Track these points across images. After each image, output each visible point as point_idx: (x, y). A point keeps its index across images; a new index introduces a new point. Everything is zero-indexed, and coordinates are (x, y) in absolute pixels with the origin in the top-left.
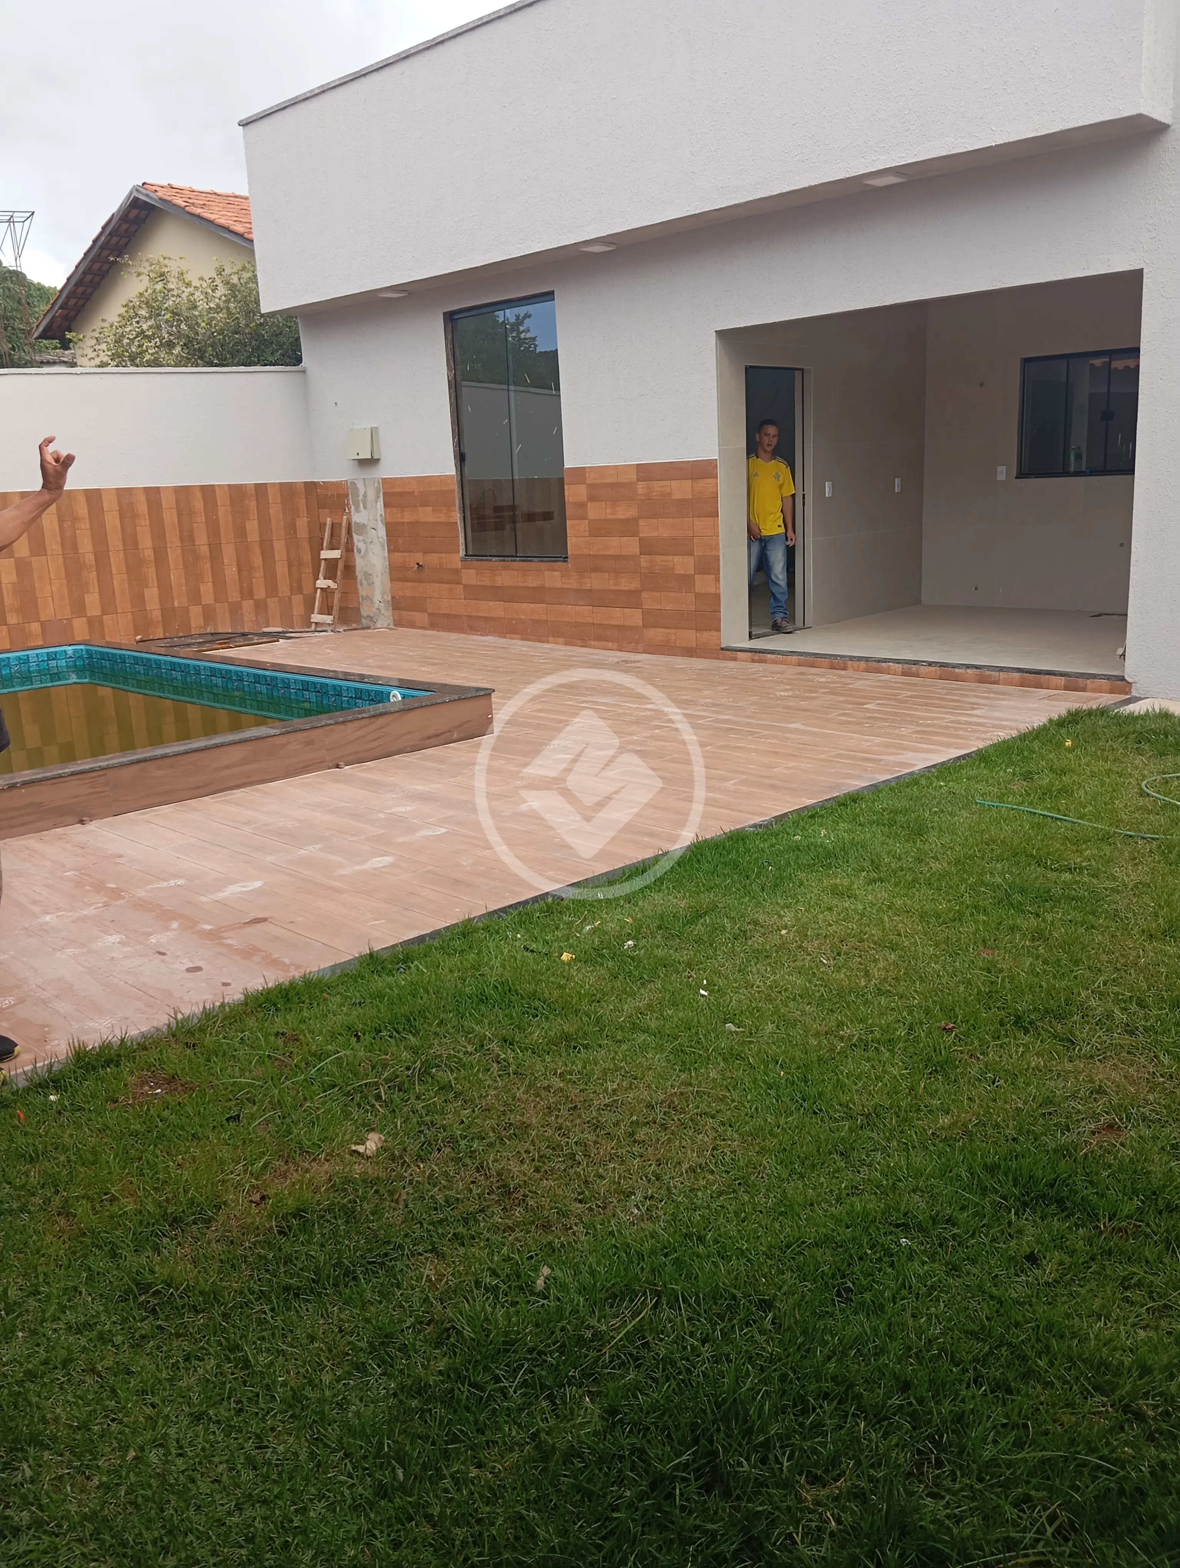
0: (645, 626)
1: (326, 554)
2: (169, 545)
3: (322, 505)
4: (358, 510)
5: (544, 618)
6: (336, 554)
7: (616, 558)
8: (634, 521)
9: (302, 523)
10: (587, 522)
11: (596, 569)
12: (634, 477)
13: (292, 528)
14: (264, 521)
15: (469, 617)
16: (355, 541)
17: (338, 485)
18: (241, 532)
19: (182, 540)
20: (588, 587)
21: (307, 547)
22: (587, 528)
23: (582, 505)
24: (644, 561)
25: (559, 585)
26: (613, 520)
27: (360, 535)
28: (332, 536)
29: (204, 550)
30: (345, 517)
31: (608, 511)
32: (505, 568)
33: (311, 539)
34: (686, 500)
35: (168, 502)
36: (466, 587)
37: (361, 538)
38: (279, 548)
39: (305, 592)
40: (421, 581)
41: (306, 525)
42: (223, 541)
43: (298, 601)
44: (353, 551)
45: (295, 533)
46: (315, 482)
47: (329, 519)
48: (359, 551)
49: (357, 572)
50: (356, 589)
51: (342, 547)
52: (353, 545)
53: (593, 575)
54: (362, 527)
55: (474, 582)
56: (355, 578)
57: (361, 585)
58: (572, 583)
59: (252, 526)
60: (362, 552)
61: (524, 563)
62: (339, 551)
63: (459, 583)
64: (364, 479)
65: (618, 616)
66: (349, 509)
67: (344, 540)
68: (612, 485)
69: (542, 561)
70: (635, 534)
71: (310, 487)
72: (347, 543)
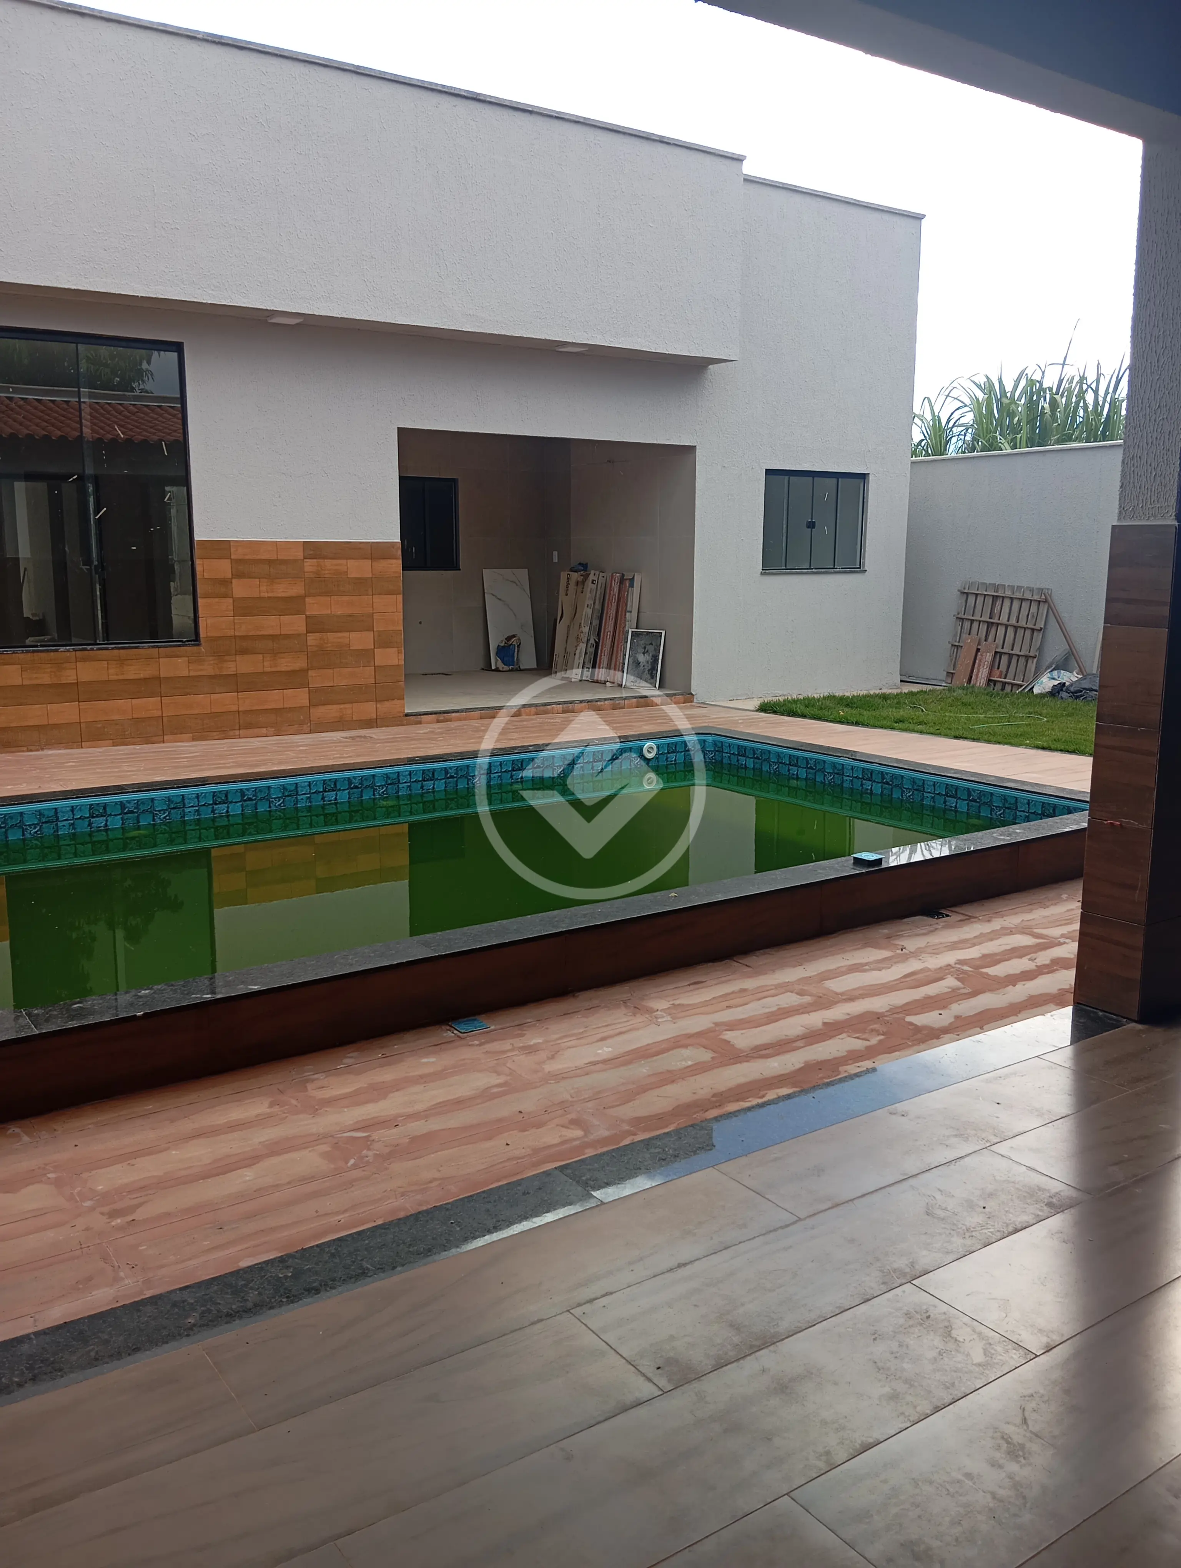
0: (311, 705)
5: (156, 714)
7: (273, 637)
8: (301, 598)
10: (231, 600)
11: (243, 652)
12: (300, 555)
20: (232, 671)
22: (231, 607)
23: (224, 582)
24: (312, 639)
25: (184, 673)
26: (269, 598)
31: (264, 588)
34: (366, 579)
53: (238, 658)
58: (208, 668)
65: (274, 698)
69: (155, 647)
70: (300, 612)
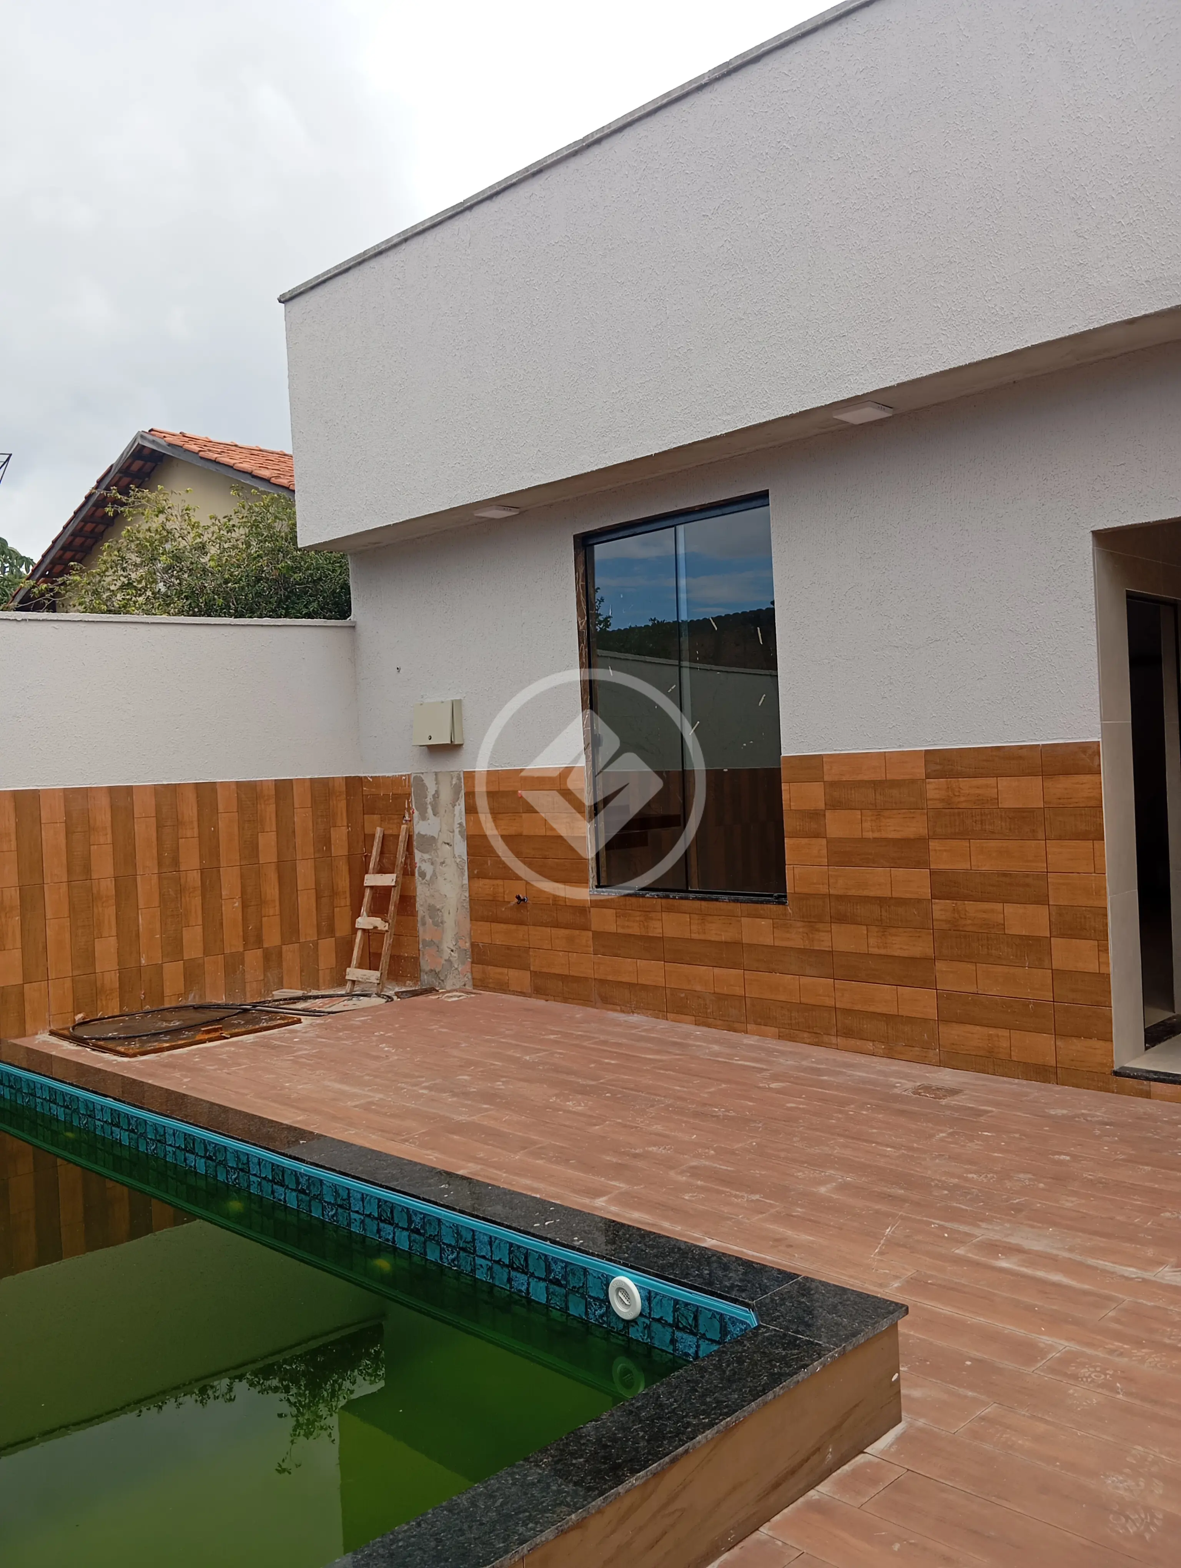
0: (943, 1020)
1: (372, 880)
2: (140, 871)
3: (370, 809)
4: (423, 817)
5: (739, 991)
6: (388, 880)
7: (881, 901)
8: (921, 842)
9: (340, 836)
10: (824, 842)
11: (841, 919)
12: (920, 772)
13: (324, 842)
14: (286, 833)
15: (603, 982)
16: (417, 860)
17: (396, 781)
18: (250, 850)
19: (160, 864)
20: (825, 946)
21: (343, 867)
22: (825, 852)
23: (816, 815)
24: (941, 910)
25: (769, 941)
26: (876, 839)
27: (427, 852)
28: (382, 853)
29: (194, 878)
30: (404, 827)
31: (867, 825)
32: (670, 910)
33: (350, 857)
34: (1032, 811)
35: (143, 808)
36: (597, 935)
37: (426, 856)
38: (305, 873)
39: (338, 934)
40: (522, 923)
41: (345, 838)
42: (223, 863)
43: (327, 947)
44: (413, 874)
45: (329, 849)
46: (360, 778)
47: (379, 829)
48: (423, 875)
49: (417, 905)
50: (415, 928)
51: (398, 869)
52: (413, 865)
53: (835, 927)
54: (429, 842)
55: (613, 928)
56: (414, 914)
57: (424, 924)
58: (795, 938)
59: (268, 841)
60: (428, 877)
61: (704, 903)
62: (394, 876)
63: (586, 928)
64: (436, 774)
65: (884, 997)
66: (411, 815)
67: (401, 859)
68: (875, 785)
69: (737, 901)
70: (922, 863)
71: (354, 784)
72: (406, 863)
